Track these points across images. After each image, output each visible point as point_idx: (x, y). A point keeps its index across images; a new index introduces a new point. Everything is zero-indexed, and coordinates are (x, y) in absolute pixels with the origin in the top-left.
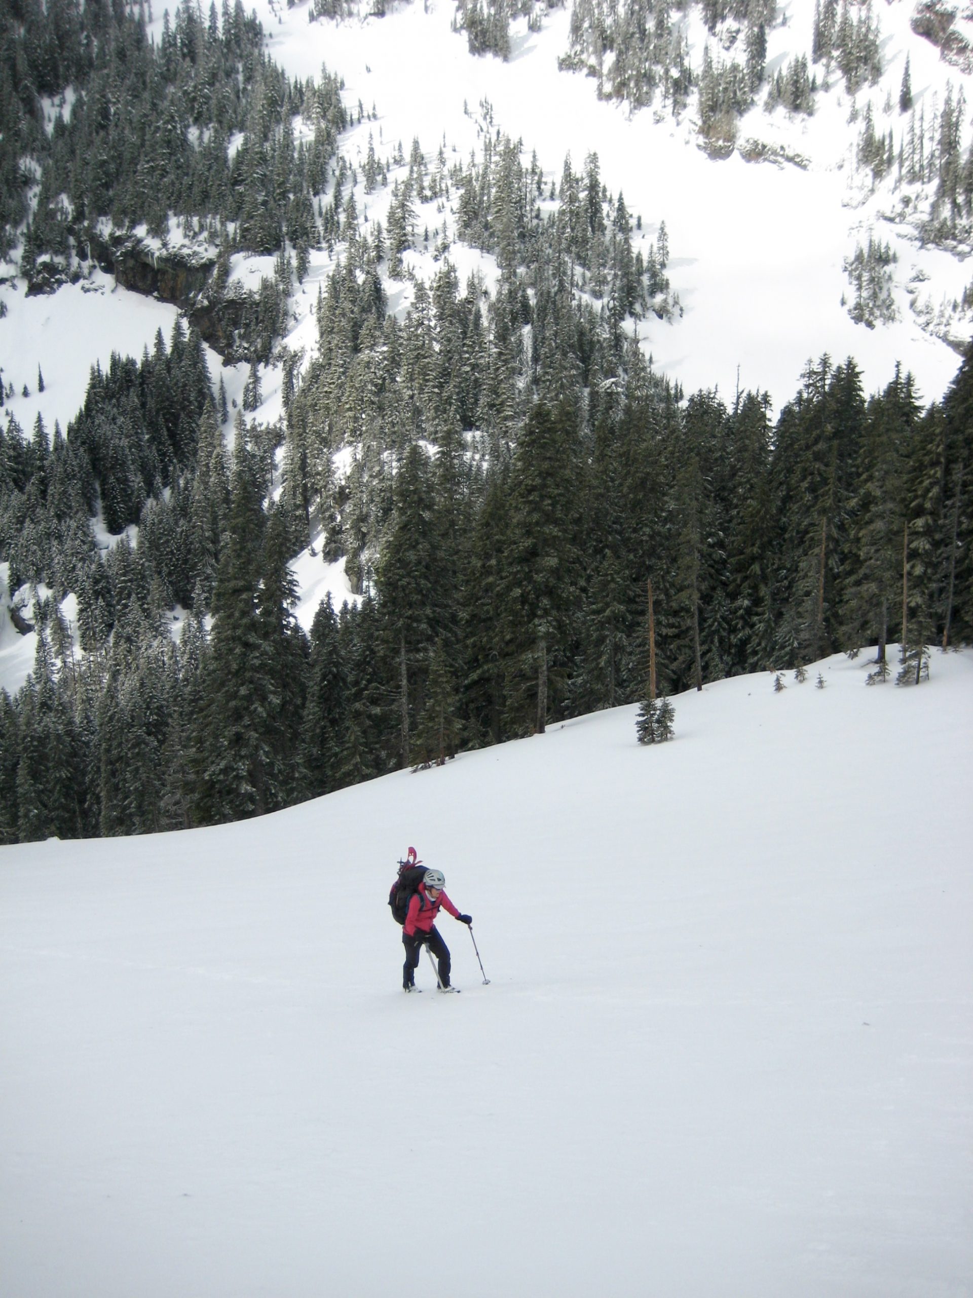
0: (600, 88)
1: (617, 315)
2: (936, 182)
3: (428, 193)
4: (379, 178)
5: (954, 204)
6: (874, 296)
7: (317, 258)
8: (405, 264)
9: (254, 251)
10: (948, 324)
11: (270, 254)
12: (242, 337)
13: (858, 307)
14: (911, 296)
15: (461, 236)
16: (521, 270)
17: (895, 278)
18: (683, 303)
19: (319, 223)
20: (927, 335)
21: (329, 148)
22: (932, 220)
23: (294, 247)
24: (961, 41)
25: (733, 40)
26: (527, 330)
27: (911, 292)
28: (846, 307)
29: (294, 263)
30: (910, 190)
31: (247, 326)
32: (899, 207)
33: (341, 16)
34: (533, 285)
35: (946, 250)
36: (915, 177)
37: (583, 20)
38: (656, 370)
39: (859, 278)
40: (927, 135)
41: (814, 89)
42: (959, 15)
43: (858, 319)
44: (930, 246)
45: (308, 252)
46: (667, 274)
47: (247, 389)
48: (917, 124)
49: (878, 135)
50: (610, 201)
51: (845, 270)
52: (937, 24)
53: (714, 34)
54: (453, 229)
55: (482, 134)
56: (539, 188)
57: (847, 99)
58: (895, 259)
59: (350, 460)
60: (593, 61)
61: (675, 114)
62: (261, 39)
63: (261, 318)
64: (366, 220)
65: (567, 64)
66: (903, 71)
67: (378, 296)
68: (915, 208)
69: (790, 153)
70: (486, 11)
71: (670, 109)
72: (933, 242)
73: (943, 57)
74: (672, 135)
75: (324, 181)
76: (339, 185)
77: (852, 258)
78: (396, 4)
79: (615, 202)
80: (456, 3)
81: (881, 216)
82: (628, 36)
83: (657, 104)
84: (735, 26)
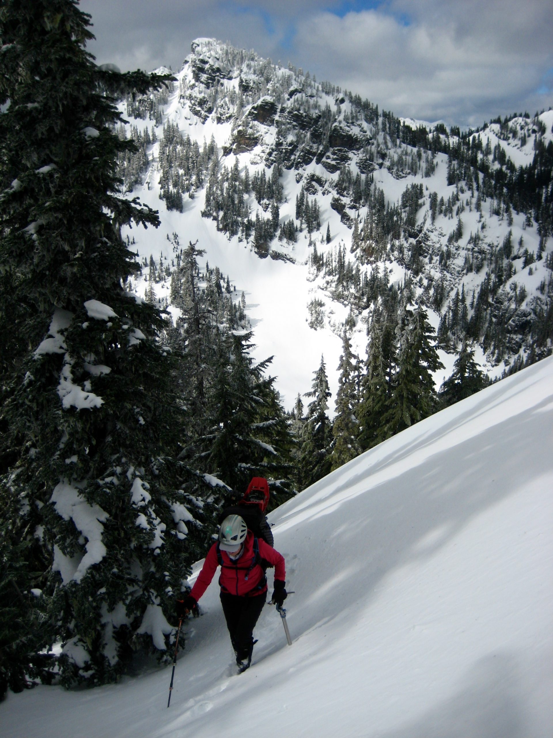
0: (218, 226)
2: (337, 276)
3: (158, 279)
5: (343, 286)
6: (317, 319)
13: (311, 323)
14: (329, 319)
15: (172, 302)
17: (324, 312)
18: (251, 322)
20: (334, 334)
22: (336, 291)
24: (348, 216)
25: (267, 208)
27: (329, 317)
28: (308, 322)
30: (329, 278)
32: (325, 285)
35: (340, 302)
36: (330, 273)
37: (210, 197)
39: (312, 311)
40: (334, 259)
41: (296, 231)
42: (347, 206)
43: (312, 327)
44: (335, 300)
46: (245, 312)
49: (319, 254)
50: (224, 279)
51: (307, 307)
52: (339, 207)
53: (260, 205)
54: (169, 298)
55: (175, 251)
56: (198, 276)
57: (308, 236)
58: (324, 305)
60: (215, 214)
61: (247, 239)
64: (136, 292)
65: (205, 214)
66: (327, 227)
68: (331, 285)
69: (288, 257)
70: (173, 191)
71: (244, 237)
73: (342, 221)
74: (246, 247)
77: (309, 304)
78: (137, 186)
79: (226, 280)
80: (160, 186)
81: (319, 287)
82: (228, 206)
83: (240, 234)
84: (268, 202)
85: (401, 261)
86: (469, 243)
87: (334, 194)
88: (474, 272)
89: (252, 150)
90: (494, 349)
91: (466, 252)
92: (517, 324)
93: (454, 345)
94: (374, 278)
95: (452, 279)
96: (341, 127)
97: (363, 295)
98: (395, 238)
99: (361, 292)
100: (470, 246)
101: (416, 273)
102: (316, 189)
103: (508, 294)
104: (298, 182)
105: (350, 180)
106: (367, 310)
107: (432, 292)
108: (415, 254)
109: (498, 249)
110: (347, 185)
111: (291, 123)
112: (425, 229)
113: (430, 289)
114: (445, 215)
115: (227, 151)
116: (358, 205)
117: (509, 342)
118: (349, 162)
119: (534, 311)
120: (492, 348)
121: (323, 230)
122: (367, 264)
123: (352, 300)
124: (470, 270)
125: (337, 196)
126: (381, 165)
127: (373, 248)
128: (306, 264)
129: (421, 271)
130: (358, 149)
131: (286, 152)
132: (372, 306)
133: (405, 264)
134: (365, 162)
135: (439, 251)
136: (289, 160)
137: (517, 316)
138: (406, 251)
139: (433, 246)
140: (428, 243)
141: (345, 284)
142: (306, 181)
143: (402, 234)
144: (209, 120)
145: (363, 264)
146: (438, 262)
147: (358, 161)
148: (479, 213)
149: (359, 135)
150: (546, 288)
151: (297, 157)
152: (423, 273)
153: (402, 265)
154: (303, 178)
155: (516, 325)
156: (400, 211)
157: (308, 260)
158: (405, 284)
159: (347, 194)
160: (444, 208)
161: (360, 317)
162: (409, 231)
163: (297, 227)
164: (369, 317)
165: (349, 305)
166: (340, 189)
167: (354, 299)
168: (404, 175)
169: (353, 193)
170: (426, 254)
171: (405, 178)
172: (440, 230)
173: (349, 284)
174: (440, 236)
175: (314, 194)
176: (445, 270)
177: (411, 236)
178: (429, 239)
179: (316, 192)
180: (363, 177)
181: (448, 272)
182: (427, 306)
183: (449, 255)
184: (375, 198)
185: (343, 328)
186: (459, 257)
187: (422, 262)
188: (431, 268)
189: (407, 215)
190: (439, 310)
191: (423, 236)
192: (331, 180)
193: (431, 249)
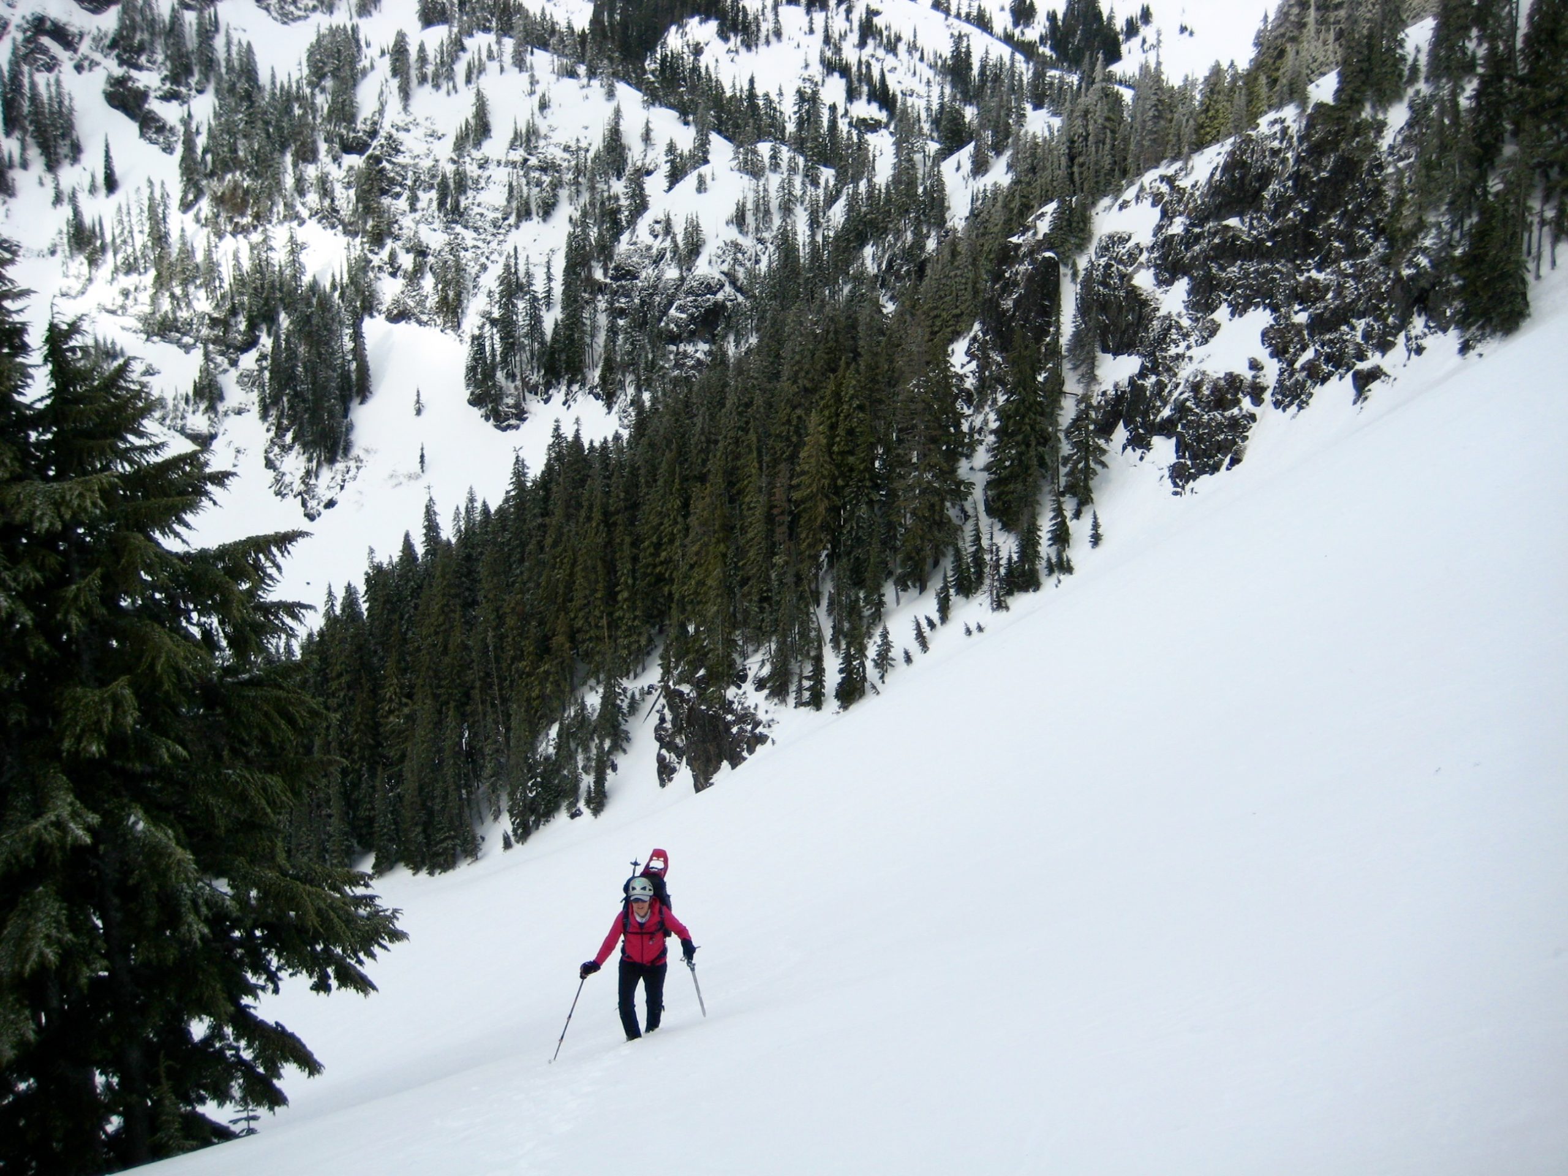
85: (329, 216)
86: (512, 146)
87: (111, 66)
88: (535, 219)
90: (639, 389)
91: (509, 169)
92: (692, 315)
93: (517, 405)
94: (261, 267)
95: (480, 244)
97: (234, 312)
98: (306, 160)
99: (228, 305)
100: (518, 155)
101: (378, 239)
102: (53, 58)
103: (649, 248)
105: (152, 24)
106: (253, 354)
107: (428, 282)
108: (369, 191)
109: (591, 155)
110: (146, 36)
112: (386, 128)
113: (422, 277)
114: (437, 87)
116: (183, 90)
117: (678, 365)
119: (731, 277)
120: (631, 391)
121: (92, 161)
122: (234, 234)
123: (205, 332)
124: (524, 213)
125: (118, 71)
127: (247, 192)
128: (53, 253)
129: (390, 234)
132: (266, 342)
133: (341, 222)
135: (433, 177)
137: (688, 293)
138: (339, 190)
139: (415, 165)
140: (400, 159)
141: (178, 291)
142: (20, 37)
143: (323, 147)
145: (220, 235)
146: (435, 204)
148: (525, 76)
150: (750, 219)
152: (397, 238)
153: (333, 227)
154: (11, 28)
155: (692, 318)
156: (308, 91)
157: (57, 240)
158: (349, 272)
159: (149, 61)
160: (430, 69)
161: (234, 373)
162: (341, 137)
163: (10, 157)
164: (262, 369)
165: (199, 345)
166: (125, 51)
167: (212, 328)
168: (301, 13)
169: (167, 57)
170: (398, 189)
171: (307, 17)
172: (428, 124)
173: (191, 289)
174: (430, 139)
175: (50, 69)
176: (457, 222)
177: (348, 149)
178: (402, 148)
179: (55, 65)
180: (190, 17)
181: (466, 227)
182: (420, 322)
183: (462, 184)
184: (230, 69)
185: (191, 409)
186: (491, 185)
187: (389, 211)
188: (418, 223)
189: (329, 98)
190: (456, 327)
191: (382, 146)
192: (95, 32)
193: (410, 174)
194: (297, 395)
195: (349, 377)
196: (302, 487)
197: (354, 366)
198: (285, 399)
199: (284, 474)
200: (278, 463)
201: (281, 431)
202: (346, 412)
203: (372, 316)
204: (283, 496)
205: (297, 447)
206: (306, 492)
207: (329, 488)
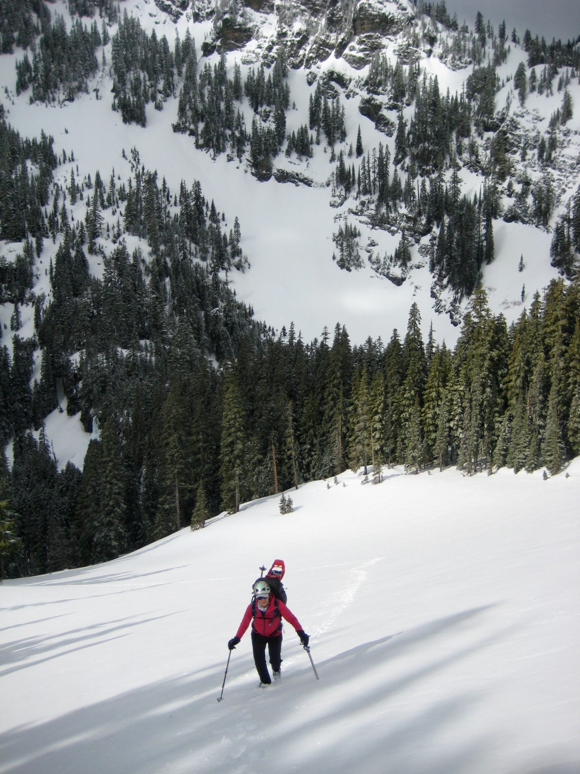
0: (197, 142)
1: (215, 270)
2: (377, 194)
3: (106, 203)
4: (78, 195)
5: (388, 206)
6: (350, 255)
7: (47, 242)
8: (97, 245)
9: (11, 239)
10: (388, 269)
11: (20, 241)
12: (6, 288)
13: (342, 260)
14: (369, 254)
15: (127, 229)
16: (162, 247)
17: (360, 244)
18: (249, 260)
19: (46, 221)
20: (378, 275)
21: (48, 178)
22: (377, 214)
23: (33, 236)
24: (386, 120)
25: (268, 116)
26: (167, 280)
27: (369, 252)
28: (336, 261)
29: (34, 245)
30: (365, 198)
31: (10, 282)
32: (360, 208)
33: (49, 100)
34: (169, 255)
35: (385, 229)
36: (366, 191)
37: (185, 105)
38: (239, 299)
39: (341, 245)
40: (372, 170)
41: (312, 143)
42: (384, 107)
43: (342, 267)
44: (377, 227)
45: (42, 239)
46: (241, 245)
47: (12, 319)
48: (366, 165)
49: (347, 167)
50: (207, 206)
51: (334, 240)
52: (372, 110)
53: (257, 113)
54: (123, 225)
55: (134, 169)
56: (168, 200)
57: (329, 150)
58: (359, 235)
59: (79, 359)
60: (192, 127)
61: (239, 156)
62: (3, 114)
63: (17, 278)
64: (73, 219)
65: (177, 128)
66: (357, 135)
67: (83, 263)
68: (368, 207)
69: (302, 177)
70: (132, 99)
71: (235, 154)
72: (378, 225)
73: (377, 128)
74: (238, 168)
75: (47, 198)
76: (56, 200)
77: (337, 233)
78: (80, 94)
79: (210, 206)
80: (114, 94)
81: (351, 211)
82: (211, 114)
83: (228, 151)
84: (268, 109)
85: (474, 165)
87: (364, 94)
89: (244, 46)
94: (436, 190)
95: (562, 178)
96: (369, 5)
97: (420, 214)
98: (463, 136)
99: (416, 210)
101: (502, 176)
102: (336, 92)
104: (310, 83)
105: (386, 71)
106: (428, 237)
107: (530, 200)
108: (499, 151)
110: (383, 77)
111: (298, 7)
112: (511, 114)
113: (526, 197)
114: (541, 92)
115: (208, 49)
116: (399, 104)
118: (384, 51)
121: (351, 140)
122: (422, 175)
123: (403, 224)
125: (367, 96)
126: (429, 53)
127: (430, 152)
128: (328, 185)
129: (509, 173)
130: (395, 34)
131: (293, 45)
132: (436, 231)
133: (481, 168)
134: (407, 48)
135: (536, 141)
136: (296, 55)
138: (481, 151)
139: (526, 135)
140: (518, 132)
141: (390, 203)
142: (321, 82)
143: (473, 128)
144: (183, 18)
146: (536, 157)
147: (397, 49)
149: (396, 15)
151: (307, 52)
152: (513, 175)
153: (476, 171)
154: (318, 78)
156: (467, 100)
157: (331, 179)
158: (484, 194)
159: (383, 90)
160: (537, 84)
161: (417, 246)
162: (484, 122)
163: (312, 138)
164: (433, 245)
165: (399, 231)
166: (372, 86)
167: (407, 222)
168: (463, 65)
169: (392, 87)
170: (515, 149)
171: (466, 67)
172: (535, 113)
173: (398, 201)
174: (536, 121)
175: (334, 97)
176: (548, 166)
177: (487, 129)
178: (519, 126)
179: (336, 95)
180: (406, 68)
181: (554, 169)
182: (524, 222)
183: (553, 144)
184: (424, 91)
185: (393, 264)
186: (571, 145)
187: (509, 161)
188: (526, 167)
189: (479, 103)
190: (545, 224)
191: (508, 125)
192: (357, 78)
193: (523, 140)
194: (451, 258)
195: (482, 249)
196: (451, 308)
197: (485, 243)
198: (445, 260)
199: (441, 301)
200: (438, 295)
201: (441, 277)
202: (479, 267)
203: (496, 218)
204: (440, 312)
205: (450, 286)
206: (453, 310)
207: (466, 308)
